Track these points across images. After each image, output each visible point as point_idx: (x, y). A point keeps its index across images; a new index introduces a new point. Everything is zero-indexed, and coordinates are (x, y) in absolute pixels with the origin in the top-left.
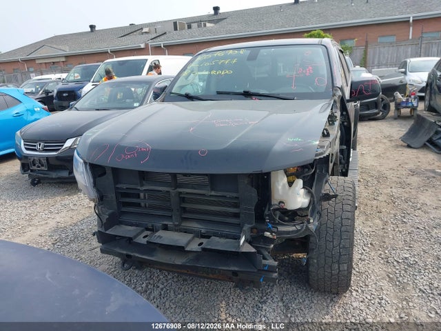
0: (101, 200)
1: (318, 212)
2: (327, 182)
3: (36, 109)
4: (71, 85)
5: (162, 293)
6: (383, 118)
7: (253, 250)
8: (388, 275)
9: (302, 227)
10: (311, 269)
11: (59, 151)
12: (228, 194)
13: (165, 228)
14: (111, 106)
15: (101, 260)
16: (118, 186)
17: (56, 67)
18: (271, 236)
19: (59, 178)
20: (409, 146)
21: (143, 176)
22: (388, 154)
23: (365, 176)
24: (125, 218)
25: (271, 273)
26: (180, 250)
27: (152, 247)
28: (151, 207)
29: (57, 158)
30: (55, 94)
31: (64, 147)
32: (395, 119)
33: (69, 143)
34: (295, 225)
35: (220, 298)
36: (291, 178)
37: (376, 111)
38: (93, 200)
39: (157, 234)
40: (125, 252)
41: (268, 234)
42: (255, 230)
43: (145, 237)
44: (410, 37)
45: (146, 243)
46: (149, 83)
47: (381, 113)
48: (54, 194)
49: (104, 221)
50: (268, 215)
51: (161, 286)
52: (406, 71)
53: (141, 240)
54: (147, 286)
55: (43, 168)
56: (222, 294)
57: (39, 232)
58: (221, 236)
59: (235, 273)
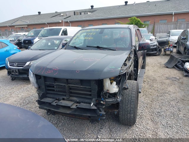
0: (39, 88)
1: (122, 94)
2: (125, 83)
3: (14, 49)
4: (30, 38)
5: (63, 124)
6: (159, 55)
7: (96, 108)
8: (151, 119)
9: (115, 100)
10: (120, 116)
11: (24, 67)
12: (87, 87)
13: (64, 99)
14: (45, 49)
15: (39, 111)
16: (46, 83)
17: (23, 29)
18: (103, 103)
19: (23, 78)
20: (167, 67)
21: (56, 79)
22: (159, 70)
23: (148, 79)
24: (48, 95)
25: (103, 117)
26: (68, 108)
27: (58, 106)
28: (59, 91)
29: (23, 69)
30: (22, 41)
31: (26, 65)
32: (164, 55)
33: (28, 63)
34: (112, 99)
35: (85, 127)
36: (112, 81)
37: (156, 52)
38: (36, 88)
39: (60, 102)
40: (48, 108)
41: (102, 102)
42: (97, 101)
43: (55, 103)
44: (173, 21)
45: (56, 105)
46: (61, 39)
47: (158, 53)
48: (21, 84)
49: (40, 96)
50: (102, 95)
51: (63, 122)
52: (170, 35)
53: (54, 104)
54: (57, 122)
55: (17, 74)
56: (86, 125)
57: (14, 100)
58: (85, 103)
59: (89, 117)
